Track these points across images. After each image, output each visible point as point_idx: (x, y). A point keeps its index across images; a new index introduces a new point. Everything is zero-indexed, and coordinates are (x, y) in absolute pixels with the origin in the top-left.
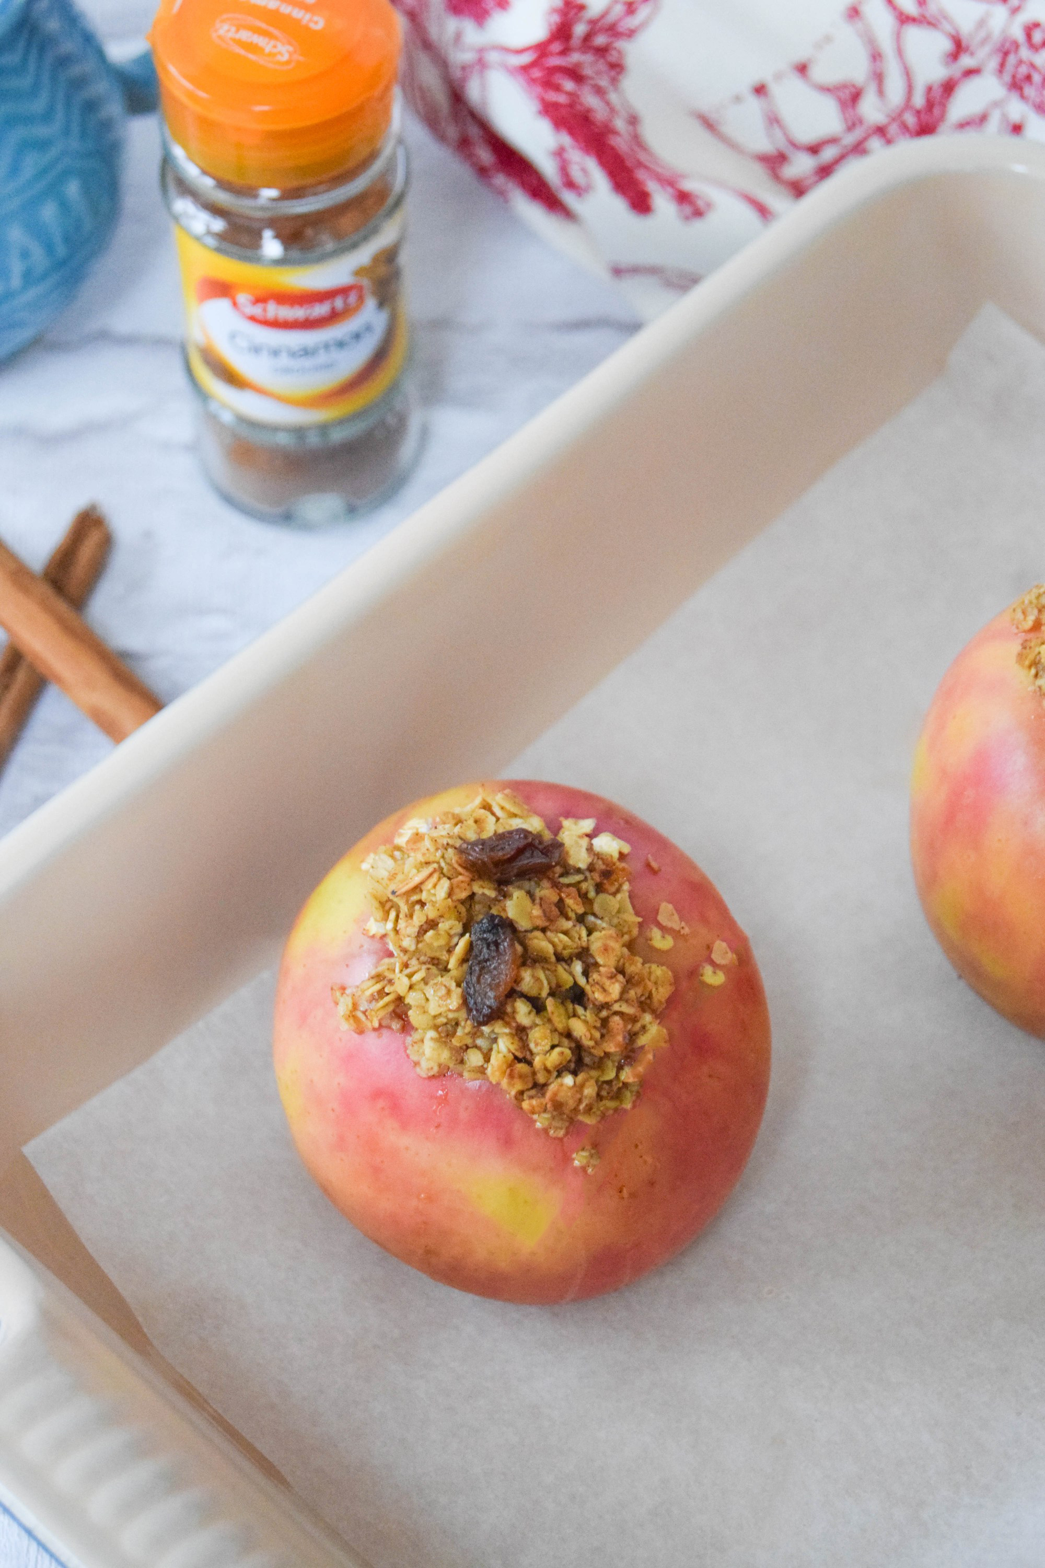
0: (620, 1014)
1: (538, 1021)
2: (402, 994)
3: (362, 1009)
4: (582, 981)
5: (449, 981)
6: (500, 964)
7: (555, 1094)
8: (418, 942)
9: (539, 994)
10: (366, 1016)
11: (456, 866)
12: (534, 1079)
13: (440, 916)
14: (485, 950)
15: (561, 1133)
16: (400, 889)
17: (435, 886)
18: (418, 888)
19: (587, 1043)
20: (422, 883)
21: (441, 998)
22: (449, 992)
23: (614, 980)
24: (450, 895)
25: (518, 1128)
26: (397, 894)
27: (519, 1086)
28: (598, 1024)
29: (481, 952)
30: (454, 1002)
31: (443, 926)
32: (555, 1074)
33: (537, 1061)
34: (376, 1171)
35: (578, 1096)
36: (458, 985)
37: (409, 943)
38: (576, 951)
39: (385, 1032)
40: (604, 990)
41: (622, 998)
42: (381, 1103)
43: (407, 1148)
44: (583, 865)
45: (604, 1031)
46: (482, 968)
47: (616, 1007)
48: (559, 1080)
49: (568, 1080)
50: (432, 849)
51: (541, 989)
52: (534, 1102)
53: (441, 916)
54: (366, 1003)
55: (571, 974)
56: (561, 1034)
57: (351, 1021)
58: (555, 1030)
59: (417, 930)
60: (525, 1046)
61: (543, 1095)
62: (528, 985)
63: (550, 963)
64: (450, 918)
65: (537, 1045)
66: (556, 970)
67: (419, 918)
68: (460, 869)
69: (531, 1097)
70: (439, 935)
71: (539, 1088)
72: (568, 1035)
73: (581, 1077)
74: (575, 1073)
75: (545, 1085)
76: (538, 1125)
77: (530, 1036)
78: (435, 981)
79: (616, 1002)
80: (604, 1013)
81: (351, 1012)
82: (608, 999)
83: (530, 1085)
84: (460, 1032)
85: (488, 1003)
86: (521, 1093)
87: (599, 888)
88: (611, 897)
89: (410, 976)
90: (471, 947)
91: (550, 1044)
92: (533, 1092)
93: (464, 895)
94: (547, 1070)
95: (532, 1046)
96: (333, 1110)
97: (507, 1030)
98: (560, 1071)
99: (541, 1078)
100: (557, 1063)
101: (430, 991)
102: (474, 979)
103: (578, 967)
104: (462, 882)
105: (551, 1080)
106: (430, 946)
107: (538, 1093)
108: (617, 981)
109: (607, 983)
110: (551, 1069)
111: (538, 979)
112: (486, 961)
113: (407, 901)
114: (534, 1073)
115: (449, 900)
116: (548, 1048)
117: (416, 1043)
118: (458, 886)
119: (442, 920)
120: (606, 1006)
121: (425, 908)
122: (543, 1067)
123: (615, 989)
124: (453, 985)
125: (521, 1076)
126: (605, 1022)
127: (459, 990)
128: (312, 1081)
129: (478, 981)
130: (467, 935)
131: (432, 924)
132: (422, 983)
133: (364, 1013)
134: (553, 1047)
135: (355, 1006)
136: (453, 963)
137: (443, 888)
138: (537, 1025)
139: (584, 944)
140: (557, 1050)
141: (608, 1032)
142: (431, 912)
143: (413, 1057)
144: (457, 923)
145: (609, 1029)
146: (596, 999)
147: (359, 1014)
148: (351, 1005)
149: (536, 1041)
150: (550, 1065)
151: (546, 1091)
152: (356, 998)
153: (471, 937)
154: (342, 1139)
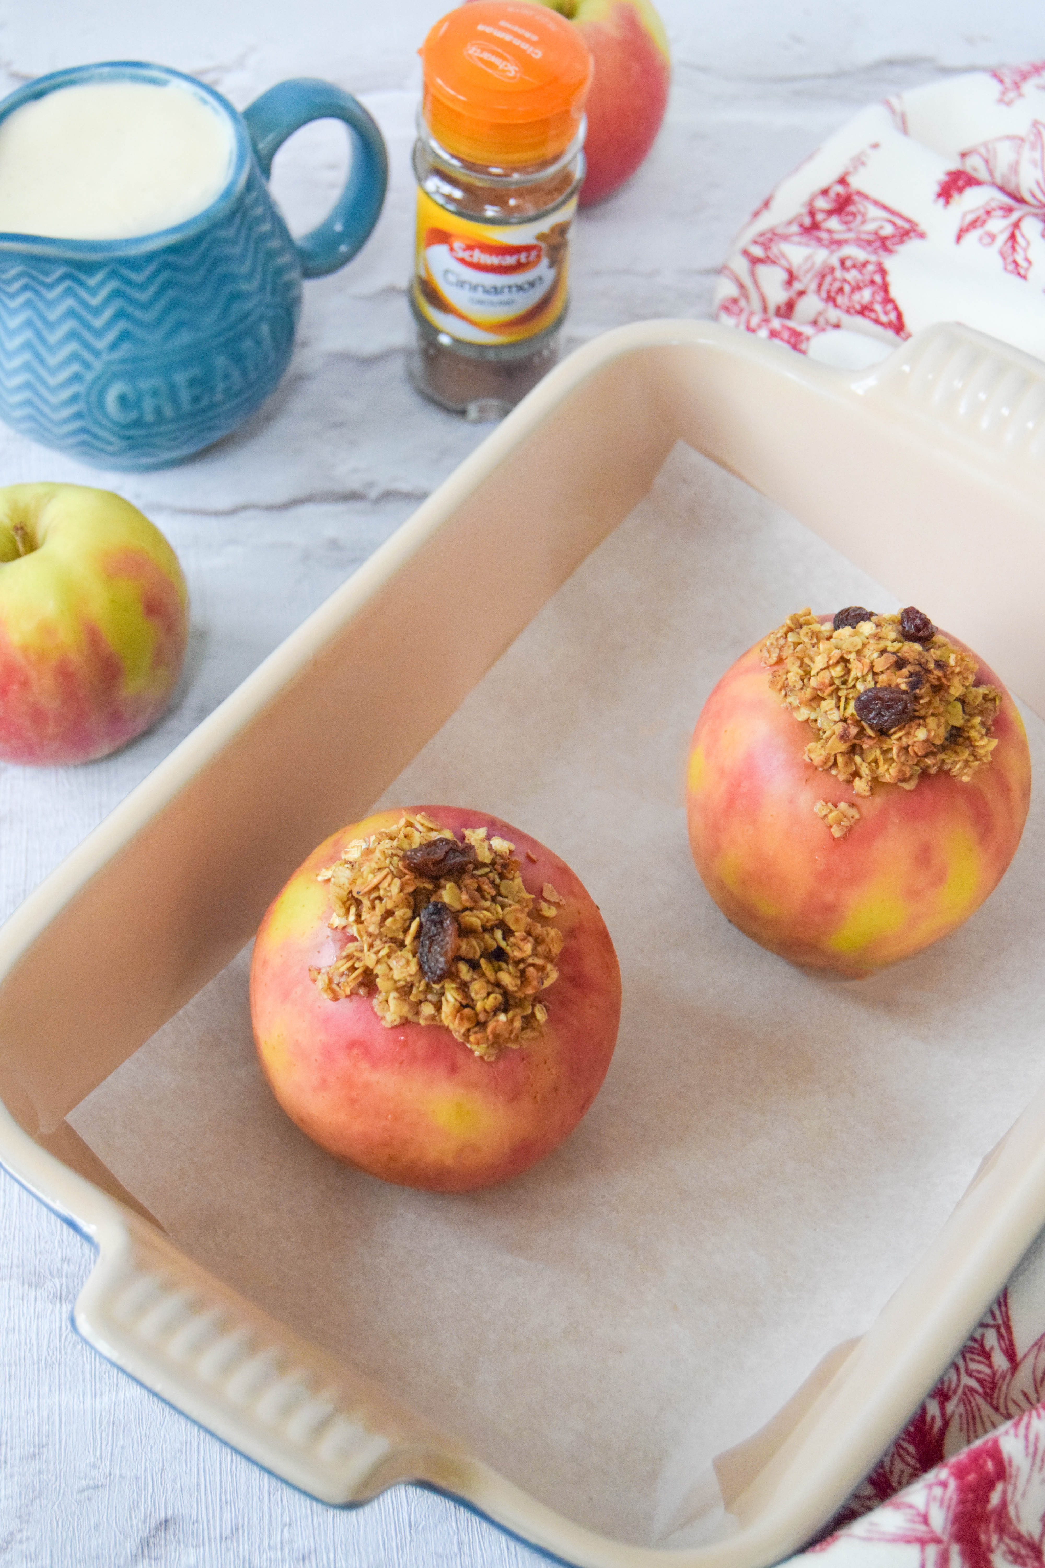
0: (533, 965)
1: (475, 976)
2: (371, 967)
3: (336, 982)
4: (503, 944)
5: (406, 953)
6: (445, 937)
7: (495, 1028)
8: (381, 927)
9: (474, 957)
10: (340, 987)
11: (402, 868)
12: (477, 1019)
14: (433, 928)
15: (493, 1059)
16: (363, 890)
17: (389, 885)
18: (376, 888)
19: (512, 988)
20: (379, 883)
21: (402, 967)
22: (408, 962)
23: (526, 941)
24: (401, 890)
25: (460, 1058)
26: (361, 893)
27: (467, 1025)
28: (518, 974)
29: (429, 929)
30: (413, 968)
31: (399, 913)
32: (492, 1014)
33: (479, 1006)
34: (353, 1101)
35: (510, 1028)
36: (414, 956)
37: (373, 929)
38: (496, 922)
39: (355, 998)
40: (520, 949)
41: (535, 953)
42: (355, 1051)
43: (378, 1082)
44: (488, 861)
45: (523, 979)
46: (431, 943)
47: (530, 961)
48: (495, 1018)
49: (502, 1017)
50: (382, 858)
51: (475, 953)
52: (478, 1036)
53: (397, 906)
54: (338, 978)
55: (495, 939)
56: (492, 984)
57: (329, 992)
58: (488, 982)
59: (379, 918)
60: (467, 995)
61: (485, 1030)
62: (466, 951)
63: (478, 933)
64: (402, 908)
65: (477, 993)
66: (484, 938)
67: (380, 909)
68: (406, 871)
69: (475, 1033)
70: (396, 920)
71: (481, 1025)
72: (498, 984)
73: (511, 1014)
74: (505, 1011)
75: (486, 1023)
76: (477, 1054)
77: (471, 988)
78: (396, 955)
79: (530, 956)
80: (522, 966)
81: (328, 985)
82: (524, 955)
83: (474, 1024)
84: (414, 991)
85: (440, 966)
86: (468, 1030)
87: (502, 876)
88: (511, 882)
89: (377, 953)
90: (421, 926)
91: (486, 992)
92: (477, 1029)
93: (411, 889)
94: (485, 1011)
95: (473, 995)
96: (316, 1060)
97: (454, 986)
98: (496, 1011)
99: (482, 1017)
100: (493, 1005)
101: (393, 963)
102: (426, 950)
103: (499, 934)
104: (409, 880)
105: (490, 1018)
106: (389, 929)
107: (480, 1029)
108: (528, 941)
109: (521, 944)
110: (489, 1011)
111: (472, 946)
112: (434, 936)
113: (369, 898)
114: (477, 1015)
115: (402, 894)
116: (485, 995)
117: (380, 1003)
118: (406, 884)
119: (397, 909)
120: (522, 960)
121: (384, 901)
122: (483, 1010)
123: (528, 947)
124: (410, 956)
125: (469, 1019)
126: (523, 972)
127: (415, 960)
128: (297, 1041)
129: (430, 951)
130: (418, 919)
131: (389, 913)
132: (386, 958)
133: (338, 984)
134: (489, 994)
135: (330, 981)
136: (408, 940)
137: (395, 885)
138: (475, 980)
139: (501, 917)
140: (492, 996)
141: (526, 979)
142: (389, 904)
143: (379, 1014)
144: (408, 910)
145: (527, 977)
146: (515, 956)
147: (334, 986)
148: (327, 981)
149: (475, 991)
150: (487, 1008)
151: (487, 1027)
152: (331, 976)
153: (420, 919)
154: (324, 1081)
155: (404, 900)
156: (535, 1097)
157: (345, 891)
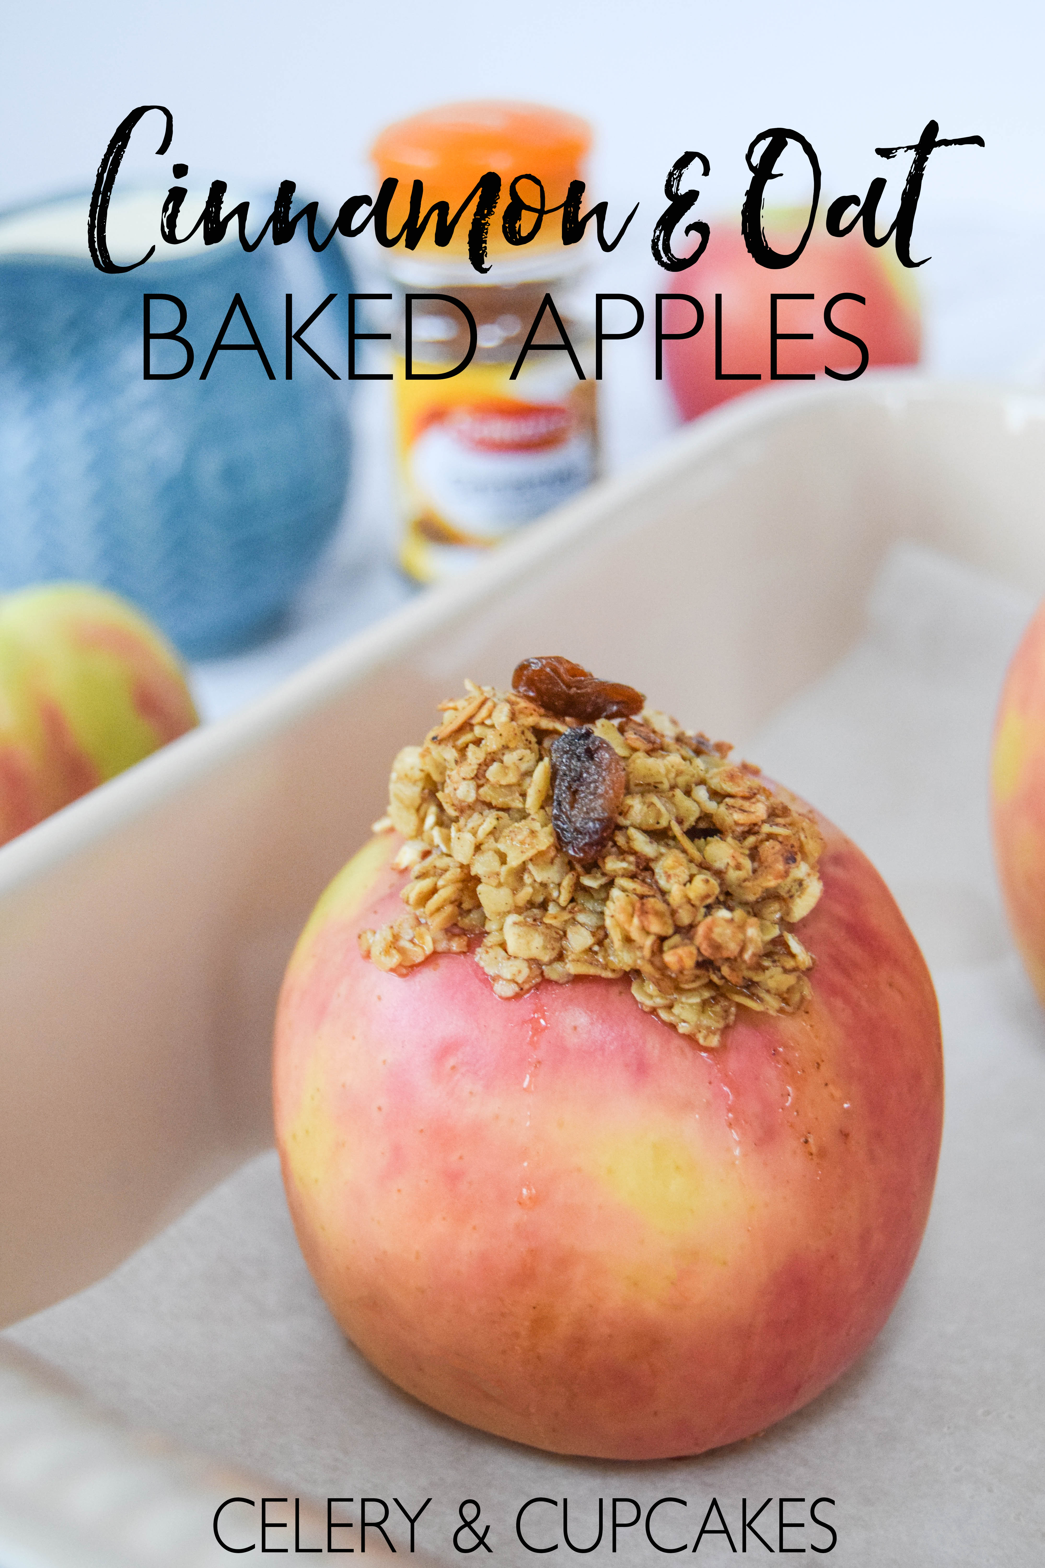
0: (770, 836)
1: (663, 850)
2: (467, 866)
3: (406, 937)
4: (711, 806)
5: (530, 824)
7: (710, 930)
9: (658, 823)
10: (413, 943)
11: (513, 698)
12: (674, 921)
13: (503, 746)
16: (443, 732)
17: (490, 716)
18: (467, 726)
19: (735, 873)
20: (472, 717)
21: (524, 843)
22: (533, 832)
23: (753, 800)
25: (653, 1045)
26: (439, 738)
27: (656, 928)
28: (747, 854)
29: (569, 771)
30: (545, 840)
31: (510, 757)
32: (703, 910)
33: (676, 893)
34: (453, 1177)
35: (741, 936)
36: (544, 824)
38: (694, 780)
39: (443, 962)
40: (745, 813)
41: (771, 820)
42: (450, 1065)
43: (497, 1117)
45: (756, 865)
47: (766, 829)
48: (709, 919)
49: (723, 914)
51: (659, 814)
52: (680, 951)
53: (506, 747)
54: (410, 931)
55: (695, 802)
56: (697, 864)
57: (394, 952)
58: (691, 861)
60: (651, 883)
61: (692, 939)
62: (640, 813)
63: (663, 790)
64: (516, 748)
66: (674, 796)
67: (475, 756)
68: (519, 700)
69: (675, 947)
70: (507, 768)
71: (686, 931)
72: (707, 865)
73: (738, 913)
74: (728, 909)
75: (692, 927)
76: (682, 1027)
77: (656, 870)
78: (511, 829)
79: (764, 822)
80: (751, 840)
82: (753, 818)
83: (671, 929)
84: (552, 909)
86: (660, 940)
89: (473, 833)
90: (554, 774)
91: (687, 875)
92: (676, 939)
93: (528, 724)
94: (689, 902)
95: (663, 883)
96: (380, 1109)
97: (623, 868)
98: (709, 906)
99: (685, 918)
100: (703, 895)
101: (505, 844)
102: (566, 806)
103: (701, 793)
104: (526, 708)
105: (700, 917)
106: (495, 786)
107: (683, 940)
108: (758, 801)
109: (746, 805)
110: (697, 903)
111: (652, 808)
113: (455, 747)
114: (673, 913)
115: (514, 723)
116: (685, 879)
117: (492, 951)
118: (519, 713)
119: (506, 752)
120: (752, 830)
121: (482, 745)
122: (684, 900)
123: (759, 810)
124: (537, 827)
125: (658, 914)
126: (755, 850)
127: (547, 827)
128: (344, 1086)
130: (546, 760)
131: (492, 758)
132: (492, 839)
133: (412, 941)
134: (692, 878)
135: (396, 937)
136: (532, 802)
137: (501, 712)
138: (664, 854)
139: (702, 774)
140: (698, 882)
141: (761, 863)
142: (492, 743)
143: (491, 971)
144: (528, 751)
145: (763, 859)
146: (737, 823)
147: (404, 943)
148: (390, 938)
149: (666, 873)
150: (692, 895)
151: (695, 934)
152: (396, 929)
153: (551, 759)
154: (397, 1151)
155: (519, 734)
156: (806, 1142)
157: (415, 783)
